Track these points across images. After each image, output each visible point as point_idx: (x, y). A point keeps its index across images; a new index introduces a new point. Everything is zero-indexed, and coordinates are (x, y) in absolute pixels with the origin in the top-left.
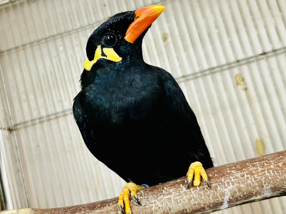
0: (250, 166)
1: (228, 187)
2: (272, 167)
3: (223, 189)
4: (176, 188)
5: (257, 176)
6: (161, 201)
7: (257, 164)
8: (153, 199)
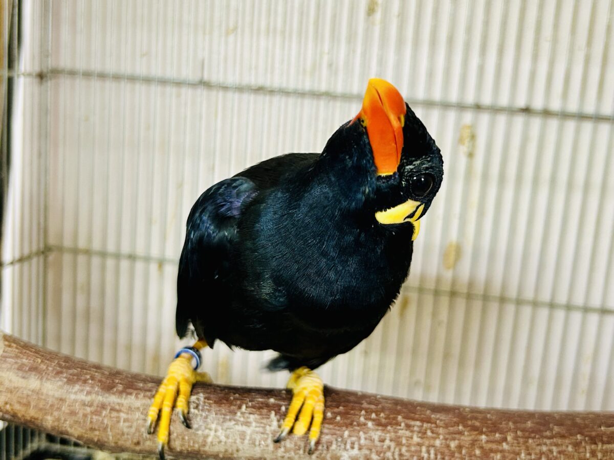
0: (400, 426)
1: (350, 450)
3: (340, 450)
4: (260, 416)
6: (228, 430)
7: (414, 426)
8: (215, 422)
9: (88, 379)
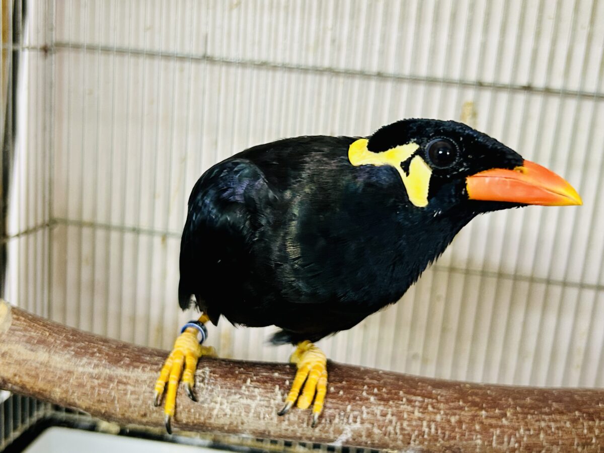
0: (402, 401)
1: (353, 424)
2: (438, 418)
3: (342, 424)
4: (266, 390)
5: (408, 425)
6: (233, 404)
7: (415, 401)
8: (221, 395)
9: (95, 353)
